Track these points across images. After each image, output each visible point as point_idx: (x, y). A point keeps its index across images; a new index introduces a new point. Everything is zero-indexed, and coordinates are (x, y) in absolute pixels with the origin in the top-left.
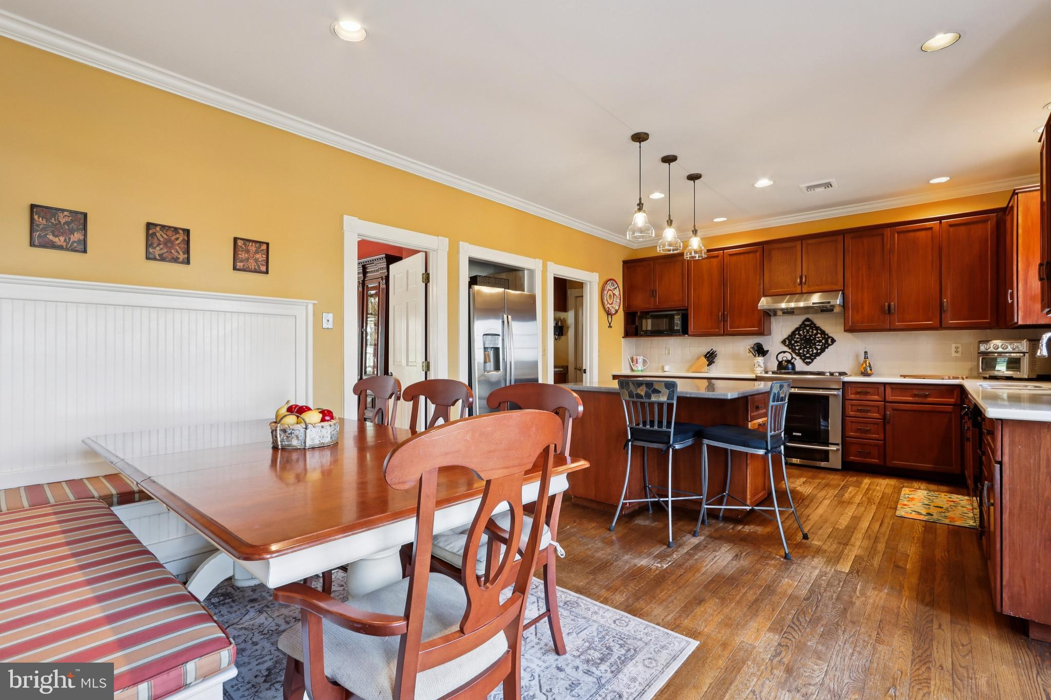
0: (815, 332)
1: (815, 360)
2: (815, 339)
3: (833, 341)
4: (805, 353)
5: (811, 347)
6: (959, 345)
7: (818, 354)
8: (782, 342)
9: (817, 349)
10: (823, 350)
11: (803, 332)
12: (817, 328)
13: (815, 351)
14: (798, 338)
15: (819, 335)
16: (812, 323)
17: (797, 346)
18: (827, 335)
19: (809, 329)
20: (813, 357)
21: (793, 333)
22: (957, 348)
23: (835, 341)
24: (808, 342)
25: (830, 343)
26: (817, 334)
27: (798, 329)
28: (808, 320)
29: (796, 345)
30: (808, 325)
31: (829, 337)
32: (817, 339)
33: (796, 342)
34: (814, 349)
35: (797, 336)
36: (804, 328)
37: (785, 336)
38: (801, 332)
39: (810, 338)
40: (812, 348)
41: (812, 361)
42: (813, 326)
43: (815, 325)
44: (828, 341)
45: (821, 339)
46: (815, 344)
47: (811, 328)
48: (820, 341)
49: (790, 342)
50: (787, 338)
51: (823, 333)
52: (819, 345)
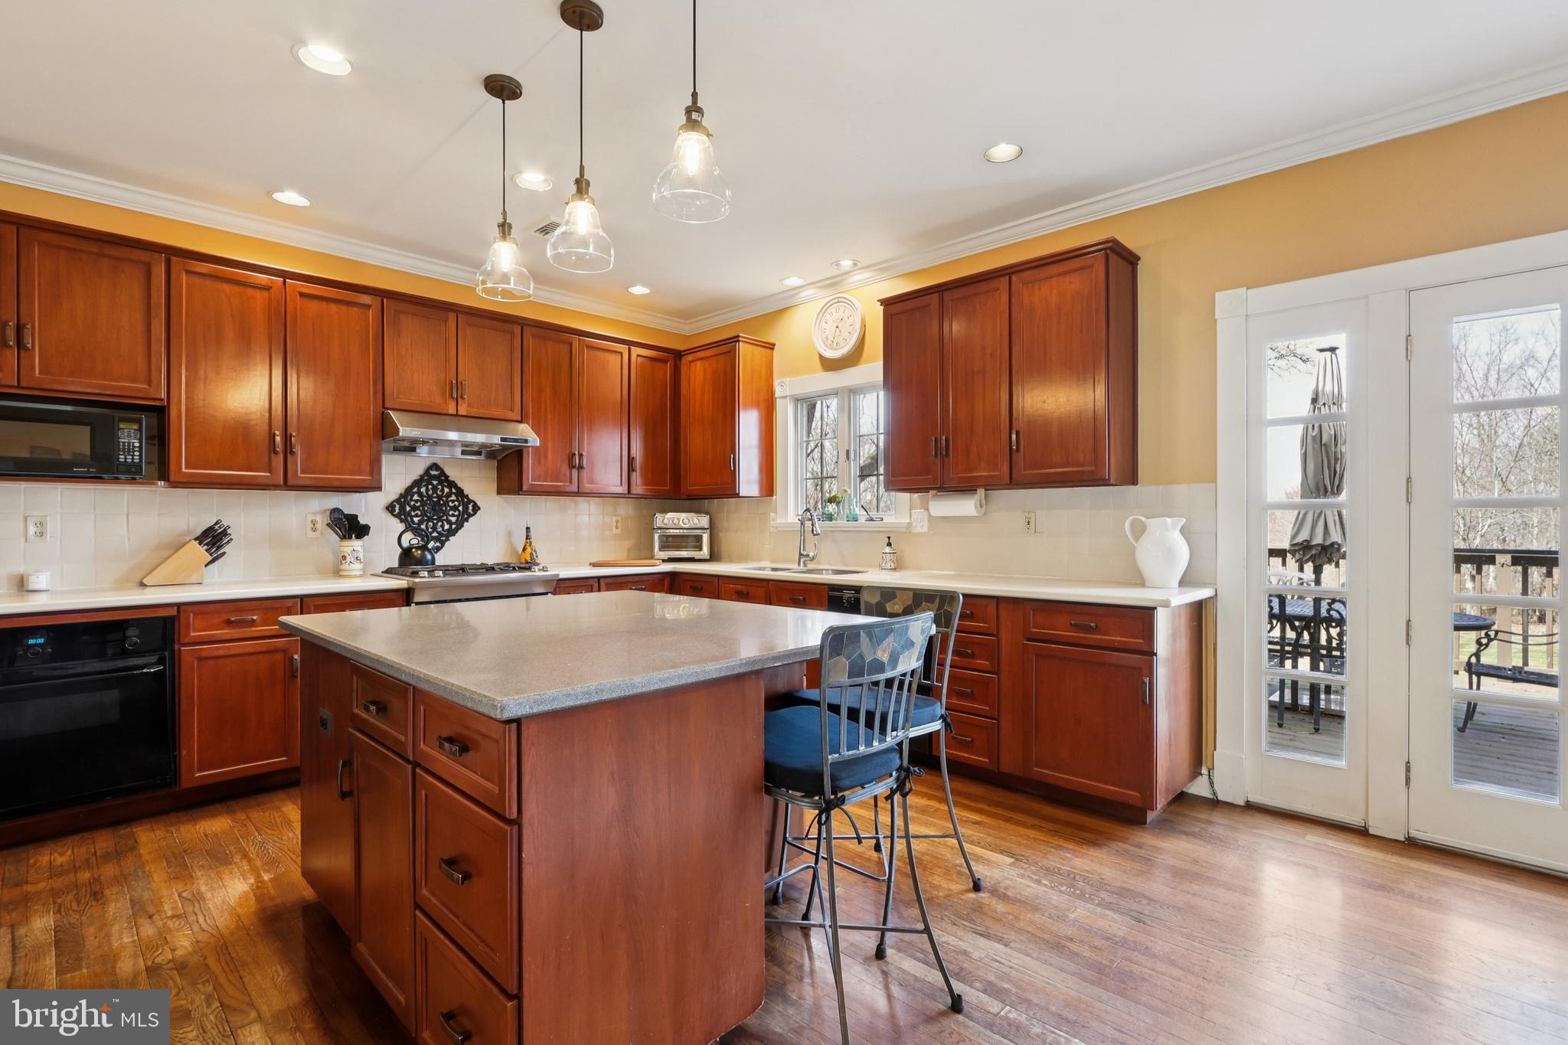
0: (446, 490)
1: (447, 543)
2: (446, 503)
3: (476, 508)
4: (430, 530)
5: (439, 519)
6: (619, 518)
7: (452, 533)
8: (387, 508)
9: (450, 523)
10: (460, 526)
11: (427, 490)
12: (452, 484)
13: (447, 527)
14: (416, 501)
15: (453, 497)
16: (443, 473)
17: (417, 516)
18: (467, 497)
19: (438, 484)
20: (444, 538)
21: (409, 491)
22: (617, 522)
23: (479, 508)
24: (436, 509)
25: (472, 513)
26: (450, 494)
27: (417, 483)
28: (435, 466)
29: (413, 514)
30: (435, 475)
31: (470, 501)
32: (451, 504)
33: (414, 508)
34: (445, 523)
35: (416, 497)
36: (429, 483)
37: (393, 497)
38: (423, 490)
39: (439, 501)
40: (442, 521)
41: (443, 546)
42: (444, 479)
43: (447, 477)
44: (468, 508)
45: (456, 503)
46: (446, 513)
47: (440, 483)
48: (455, 508)
49: (402, 508)
50: (398, 501)
51: (460, 492)
52: (453, 515)
